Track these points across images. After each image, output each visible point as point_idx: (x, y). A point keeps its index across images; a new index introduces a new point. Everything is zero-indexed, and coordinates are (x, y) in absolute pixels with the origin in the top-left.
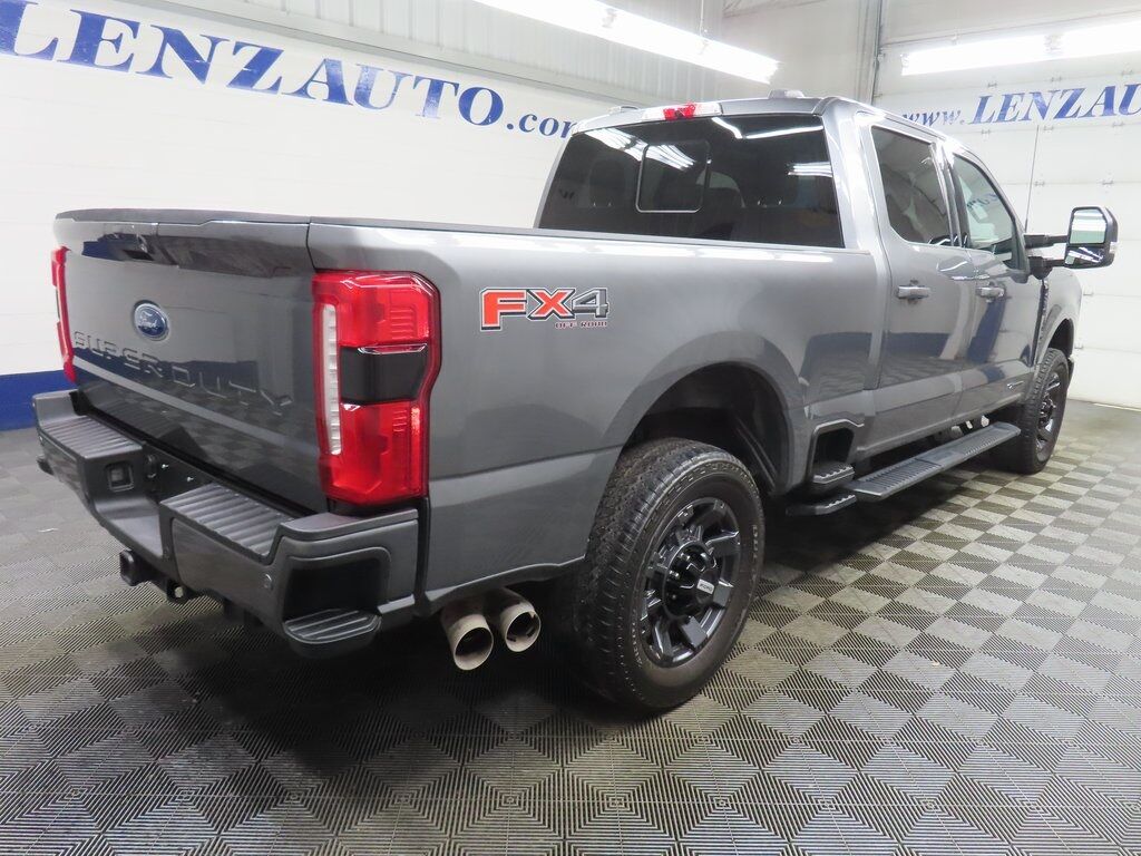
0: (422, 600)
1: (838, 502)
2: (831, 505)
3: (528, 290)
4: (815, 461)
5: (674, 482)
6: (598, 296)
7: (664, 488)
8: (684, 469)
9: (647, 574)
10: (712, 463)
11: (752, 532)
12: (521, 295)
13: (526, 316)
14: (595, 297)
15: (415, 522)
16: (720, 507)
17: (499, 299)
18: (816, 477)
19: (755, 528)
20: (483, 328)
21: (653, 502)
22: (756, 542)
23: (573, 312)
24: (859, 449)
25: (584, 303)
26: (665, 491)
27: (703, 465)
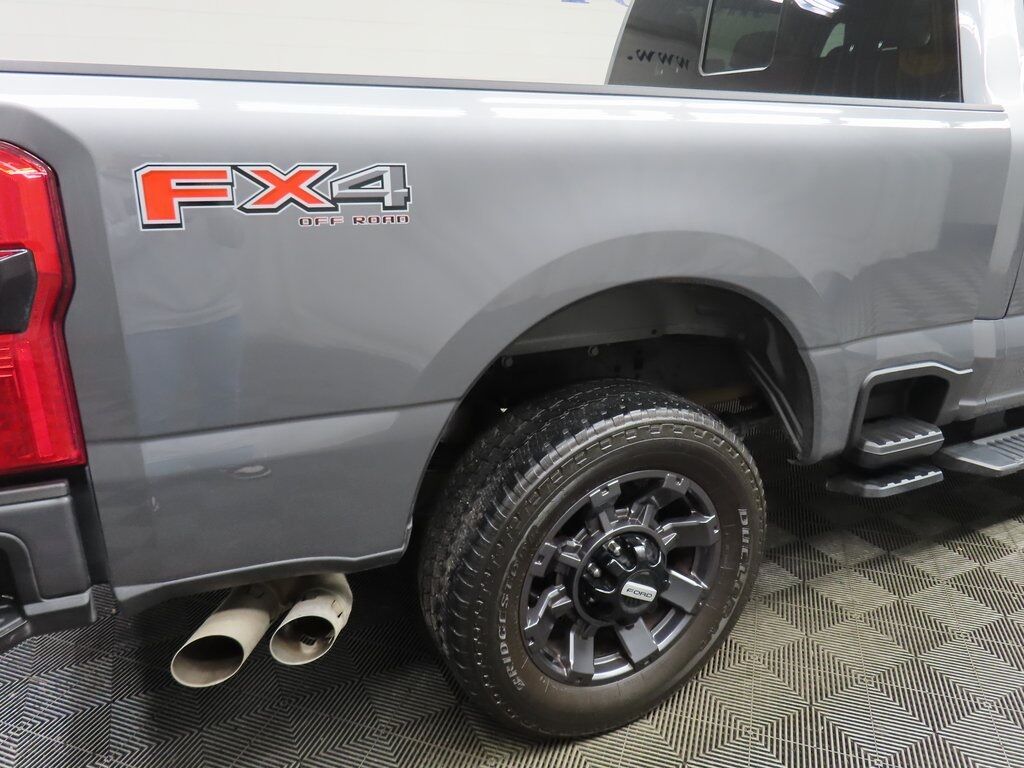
0: (106, 599)
1: (905, 482)
2: (891, 485)
3: (234, 167)
4: (866, 421)
5: (573, 450)
6: (387, 178)
7: (555, 459)
8: (596, 432)
9: (533, 572)
10: (652, 424)
11: (737, 519)
12: (223, 174)
13: (235, 207)
14: (381, 178)
15: (66, 500)
16: (677, 483)
17: (173, 182)
18: (869, 444)
19: (743, 512)
20: (145, 226)
21: (534, 478)
22: (745, 531)
23: (334, 201)
24: (963, 403)
25: (358, 186)
26: (556, 463)
27: (635, 427)
